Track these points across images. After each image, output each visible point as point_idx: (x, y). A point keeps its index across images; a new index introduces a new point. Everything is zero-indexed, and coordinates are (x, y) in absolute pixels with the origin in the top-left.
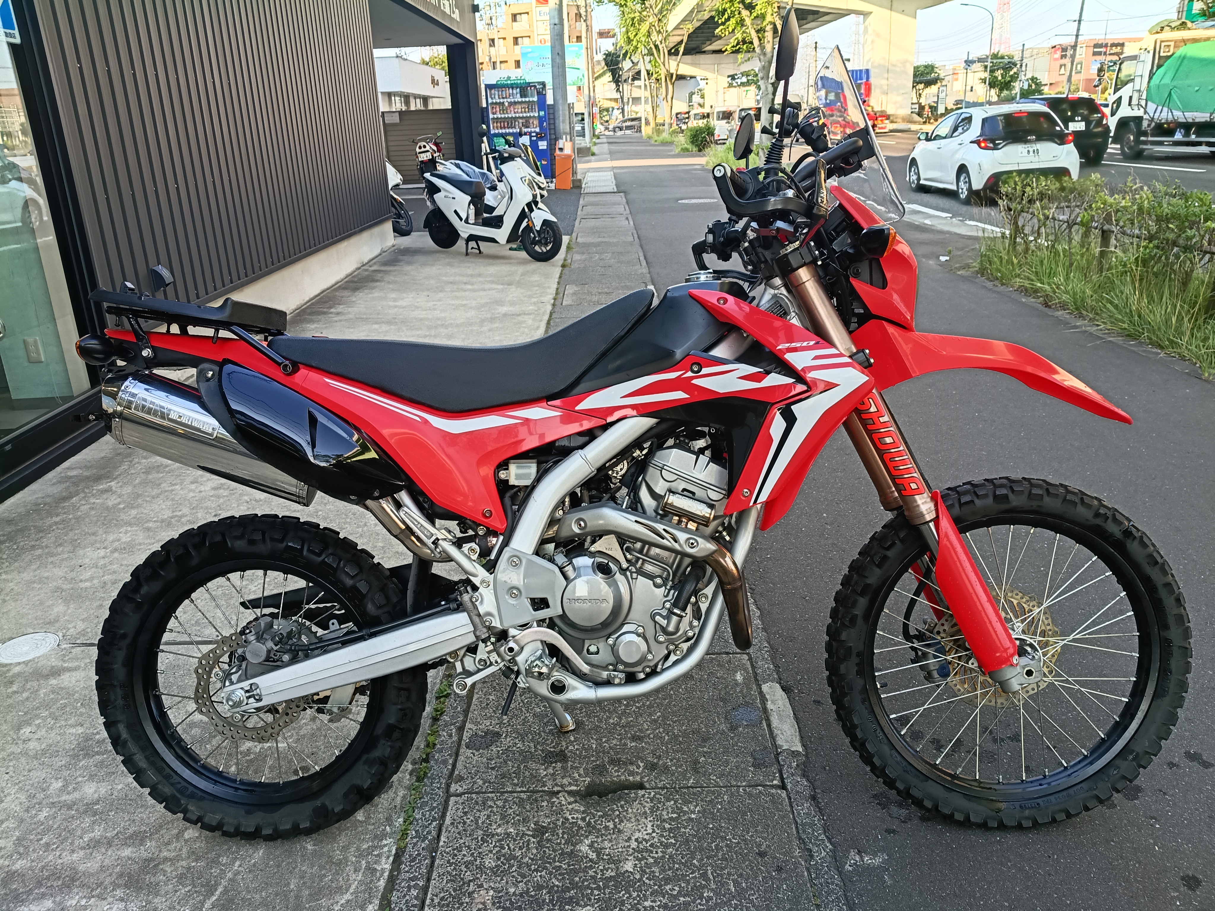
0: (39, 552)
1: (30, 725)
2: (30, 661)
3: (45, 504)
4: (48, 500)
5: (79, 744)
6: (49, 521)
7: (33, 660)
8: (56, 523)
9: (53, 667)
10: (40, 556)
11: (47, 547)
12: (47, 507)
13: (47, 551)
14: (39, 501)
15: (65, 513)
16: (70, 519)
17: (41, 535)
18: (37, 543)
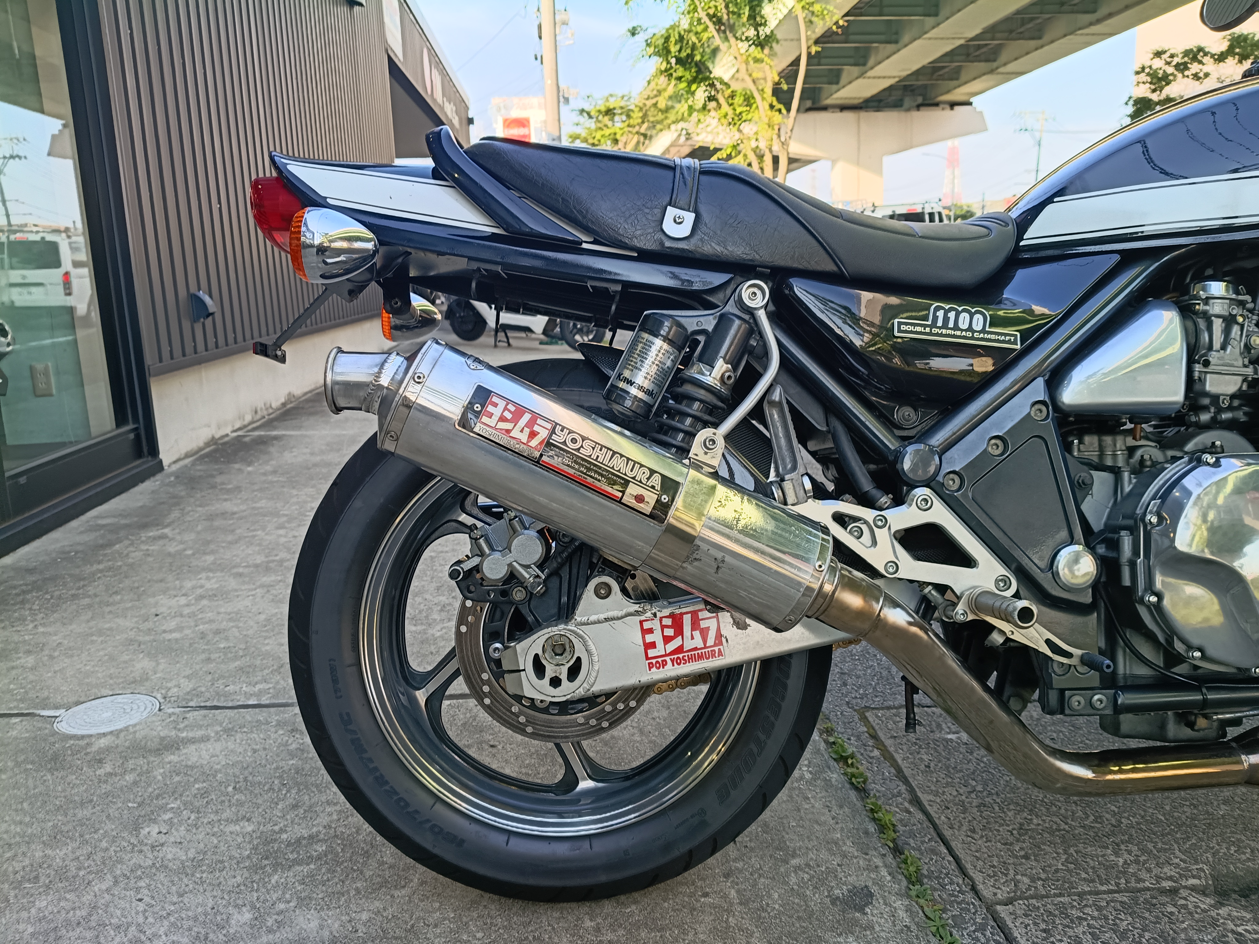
0: (87, 601)
1: (154, 821)
2: (121, 731)
3: (76, 553)
4: (80, 548)
5: (255, 848)
6: (88, 569)
7: (126, 729)
8: (101, 571)
9: (162, 739)
10: (90, 606)
11: (96, 595)
12: (79, 555)
13: (97, 599)
14: (67, 549)
15: (109, 560)
16: (120, 566)
17: (82, 583)
18: (81, 591)
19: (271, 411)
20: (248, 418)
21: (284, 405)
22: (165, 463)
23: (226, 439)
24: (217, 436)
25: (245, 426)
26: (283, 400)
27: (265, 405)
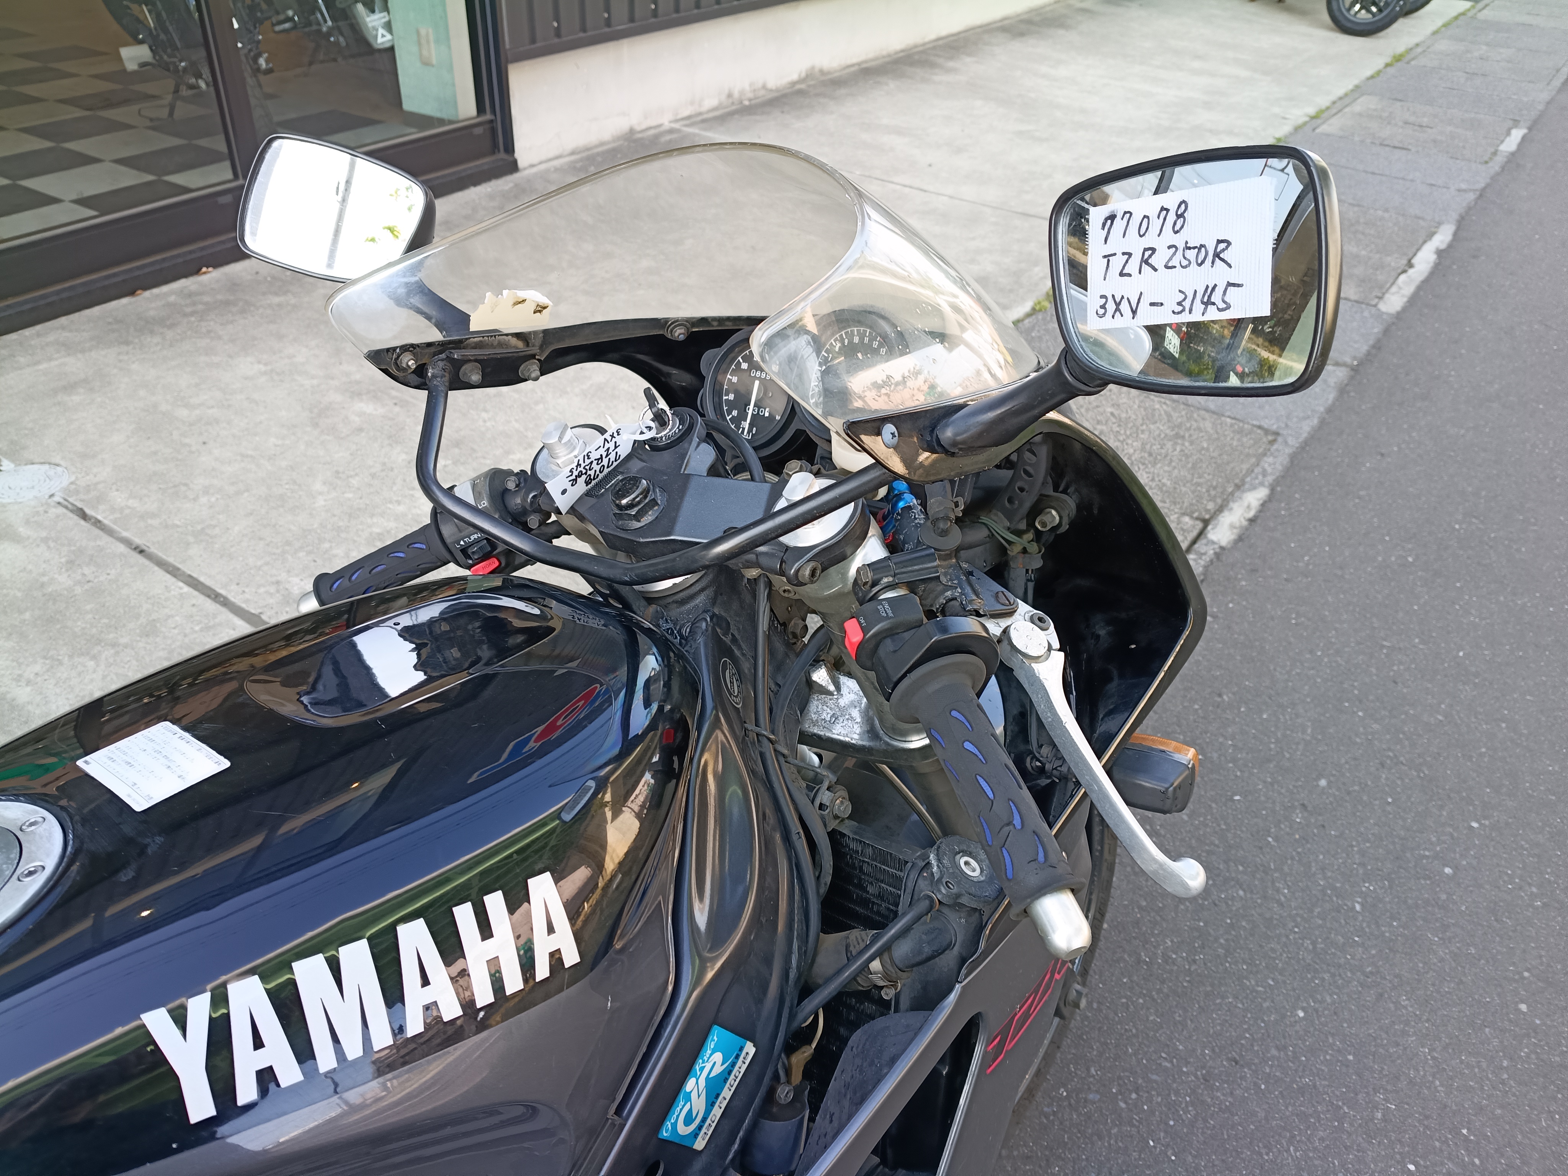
19: (762, 92)
20: (710, 102)
21: (794, 84)
22: (521, 164)
23: (652, 132)
24: (638, 128)
25: (700, 114)
26: (795, 77)
27: (751, 85)
